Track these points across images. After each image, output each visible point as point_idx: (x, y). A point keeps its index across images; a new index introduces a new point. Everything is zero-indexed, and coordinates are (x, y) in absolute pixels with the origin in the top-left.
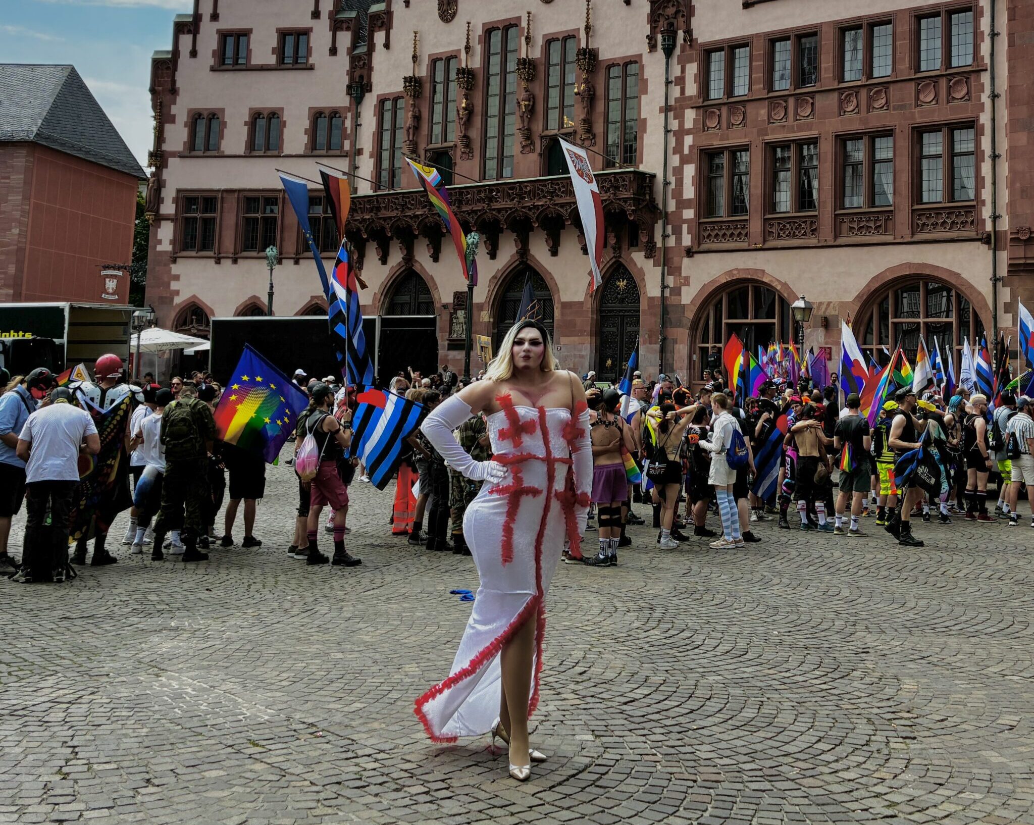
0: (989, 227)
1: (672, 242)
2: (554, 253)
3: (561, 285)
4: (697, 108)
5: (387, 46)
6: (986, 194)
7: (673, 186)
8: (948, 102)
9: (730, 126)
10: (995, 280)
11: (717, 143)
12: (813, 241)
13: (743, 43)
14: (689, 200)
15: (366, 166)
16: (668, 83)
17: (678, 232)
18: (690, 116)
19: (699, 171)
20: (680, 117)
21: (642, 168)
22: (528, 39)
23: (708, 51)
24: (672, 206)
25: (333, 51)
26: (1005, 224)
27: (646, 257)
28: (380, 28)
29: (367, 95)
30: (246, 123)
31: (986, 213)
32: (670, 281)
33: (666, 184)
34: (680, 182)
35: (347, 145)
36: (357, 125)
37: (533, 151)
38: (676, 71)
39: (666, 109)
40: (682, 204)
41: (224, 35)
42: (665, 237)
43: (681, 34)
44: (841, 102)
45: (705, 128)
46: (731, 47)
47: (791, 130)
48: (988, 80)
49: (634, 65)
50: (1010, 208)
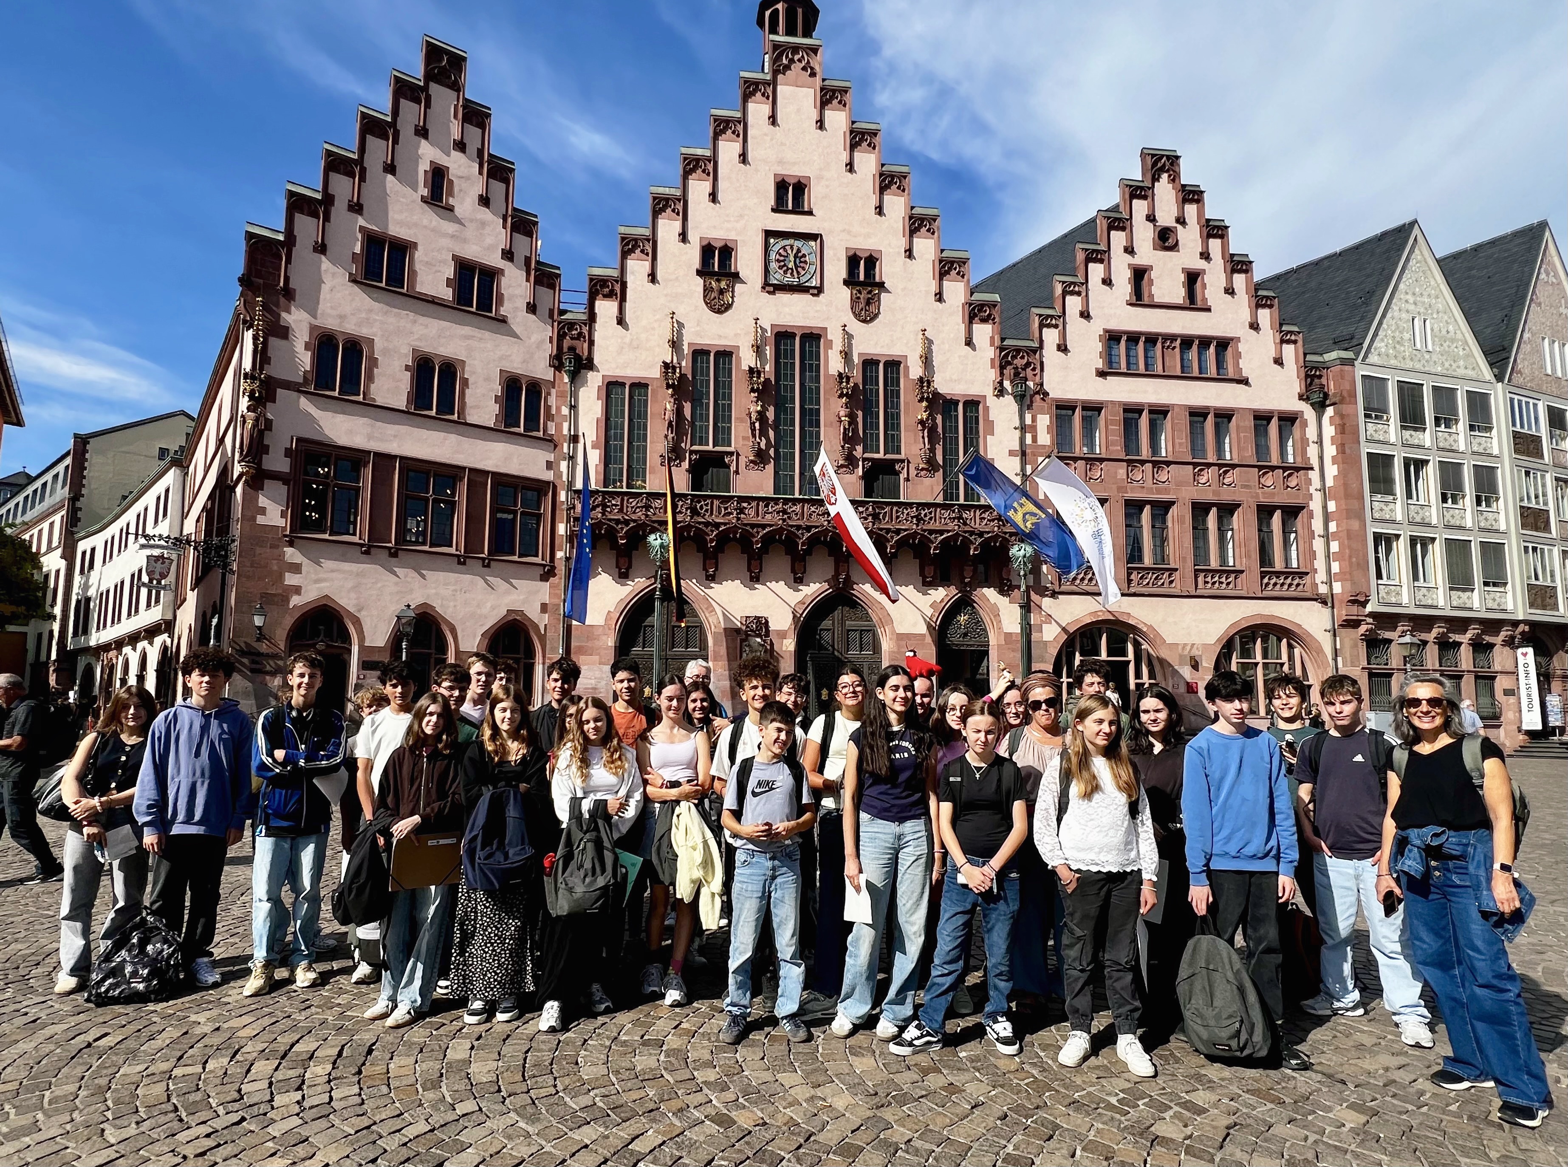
3: (896, 618)
5: (621, 322)
6: (1320, 564)
8: (1284, 488)
9: (1087, 479)
10: (1328, 631)
12: (1169, 590)
13: (1102, 406)
16: (1022, 429)
20: (1033, 463)
22: (844, 353)
23: (1063, 408)
25: (532, 308)
26: (1336, 589)
27: (1000, 594)
28: (607, 295)
29: (588, 373)
30: (408, 368)
31: (1319, 579)
35: (551, 428)
36: (571, 407)
37: (852, 471)
38: (1026, 419)
39: (1022, 453)
41: (371, 238)
43: (1031, 384)
44: (1194, 473)
46: (1083, 408)
47: (1150, 491)
48: (1314, 475)
49: (973, 404)
50: (1340, 577)
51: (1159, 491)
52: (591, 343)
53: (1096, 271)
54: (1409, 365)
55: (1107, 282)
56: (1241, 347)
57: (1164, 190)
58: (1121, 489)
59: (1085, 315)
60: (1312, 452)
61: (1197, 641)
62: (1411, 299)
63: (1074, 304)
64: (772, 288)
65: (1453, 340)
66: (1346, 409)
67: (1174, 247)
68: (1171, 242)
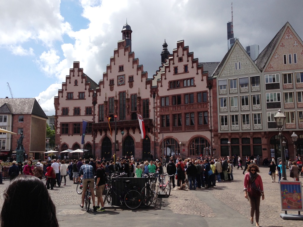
0: (210, 129)
1: (156, 131)
2: (134, 133)
3: (135, 139)
5: (100, 95)
6: (210, 123)
7: (156, 121)
8: (203, 108)
9: (166, 111)
10: (211, 137)
11: (164, 114)
12: (181, 131)
13: (168, 96)
14: (159, 124)
15: (97, 117)
16: (154, 103)
17: (157, 129)
19: (160, 119)
20: (157, 109)
21: (150, 118)
22: (128, 95)
23: (161, 98)
24: (156, 125)
25: (89, 96)
26: (213, 128)
27: (151, 134)
28: (98, 92)
29: (96, 104)
30: (73, 110)
31: (210, 126)
32: (156, 138)
33: (155, 121)
34: (157, 121)
35: (93, 114)
36: (95, 110)
37: (129, 115)
38: (156, 101)
39: (154, 108)
40: (158, 125)
41: (68, 93)
42: (155, 130)
43: (156, 94)
44: (185, 107)
45: (161, 111)
46: (165, 97)
47: (177, 112)
48: (209, 104)
49: (148, 100)
50: (214, 126)
52: (97, 99)
54: (234, 74)
55: (169, 71)
56: (195, 79)
57: (180, 50)
58: (172, 112)
59: (165, 79)
60: (209, 99)
61: (185, 141)
62: (235, 58)
63: (163, 77)
64: (118, 85)
65: (248, 65)
67: (182, 61)
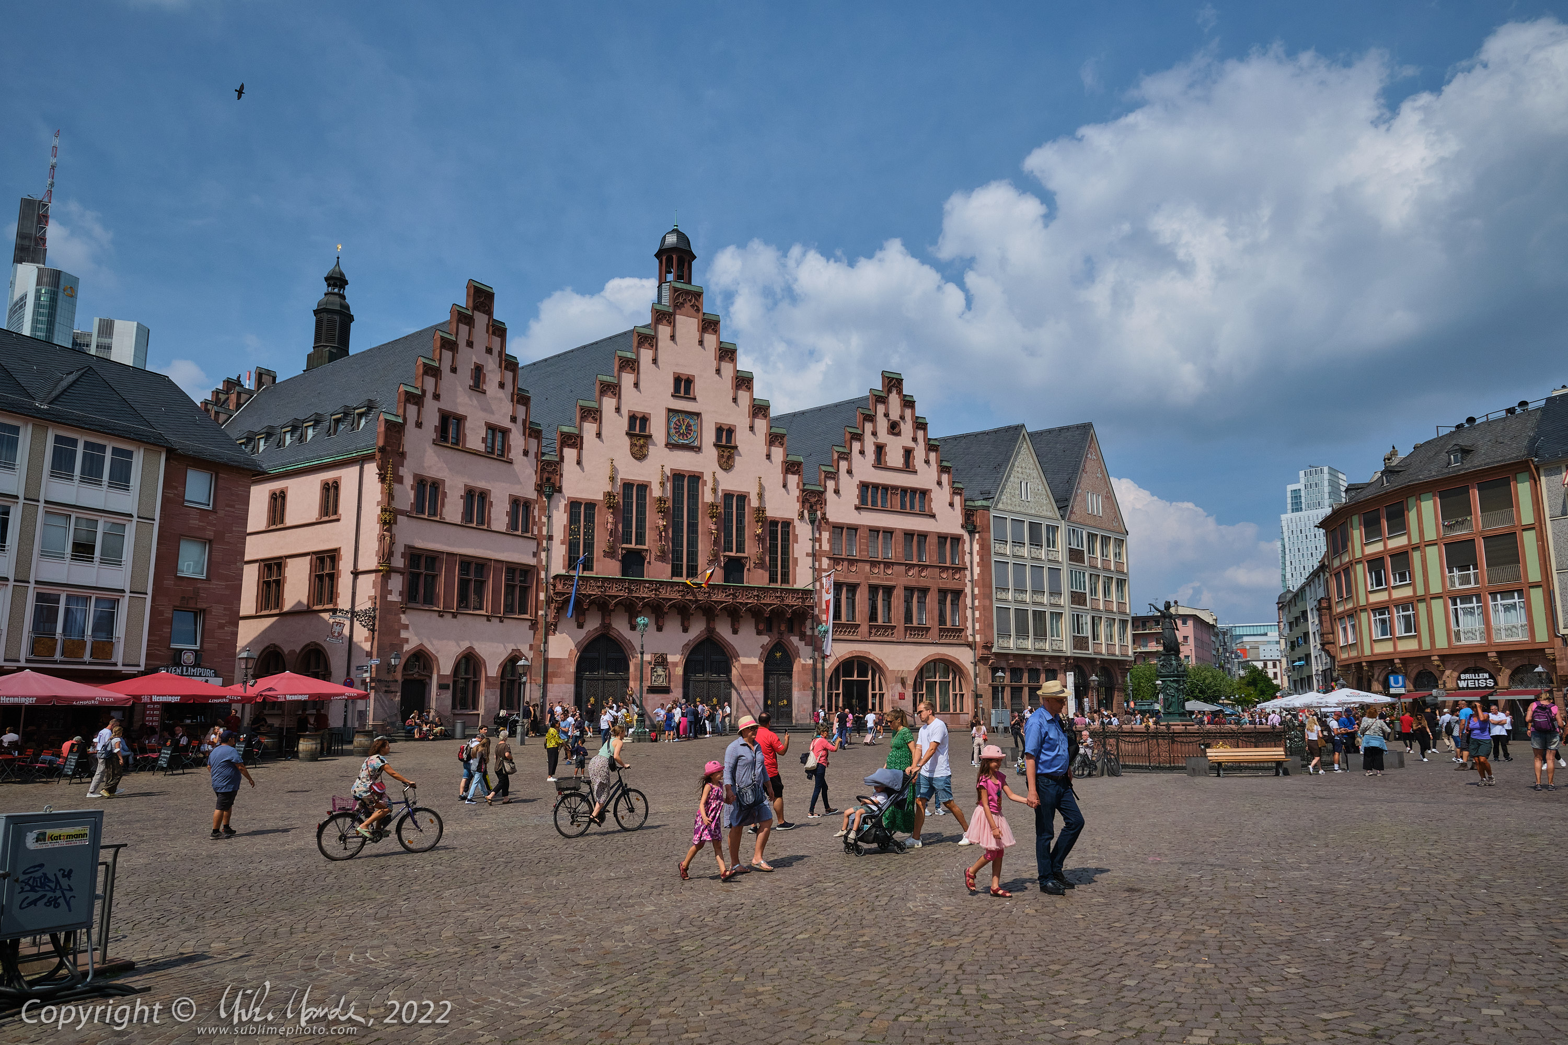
0: (970, 639)
1: (816, 632)
2: (735, 632)
3: (739, 653)
4: (830, 558)
5: (579, 463)
6: (969, 624)
7: (816, 600)
8: (952, 579)
9: (849, 571)
10: (973, 663)
11: (842, 580)
12: (894, 639)
15: (558, 551)
16: (812, 540)
18: (825, 562)
20: (819, 561)
21: (797, 587)
22: (714, 490)
23: (835, 528)
25: (526, 453)
26: (977, 639)
27: (800, 640)
28: (571, 445)
29: (558, 495)
30: (462, 497)
32: (816, 655)
34: (820, 599)
35: (535, 530)
36: (547, 517)
37: (718, 564)
38: (817, 534)
39: (812, 555)
41: (444, 415)
42: (812, 629)
43: (819, 513)
45: (834, 570)
46: (847, 528)
47: (882, 579)
48: (968, 573)
49: (787, 524)
50: (979, 632)
51: (887, 580)
52: (561, 475)
53: (856, 446)
54: (1018, 509)
55: (862, 452)
56: (933, 495)
57: (894, 399)
58: (867, 578)
59: (849, 472)
60: (967, 558)
61: (904, 668)
62: (1019, 469)
63: (843, 465)
64: (671, 446)
65: (1041, 495)
66: (985, 535)
67: (898, 434)
68: (896, 431)
